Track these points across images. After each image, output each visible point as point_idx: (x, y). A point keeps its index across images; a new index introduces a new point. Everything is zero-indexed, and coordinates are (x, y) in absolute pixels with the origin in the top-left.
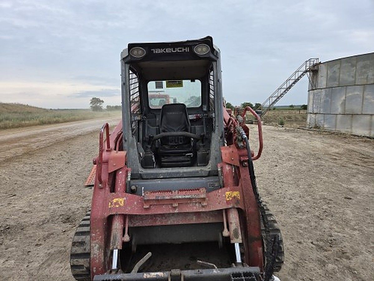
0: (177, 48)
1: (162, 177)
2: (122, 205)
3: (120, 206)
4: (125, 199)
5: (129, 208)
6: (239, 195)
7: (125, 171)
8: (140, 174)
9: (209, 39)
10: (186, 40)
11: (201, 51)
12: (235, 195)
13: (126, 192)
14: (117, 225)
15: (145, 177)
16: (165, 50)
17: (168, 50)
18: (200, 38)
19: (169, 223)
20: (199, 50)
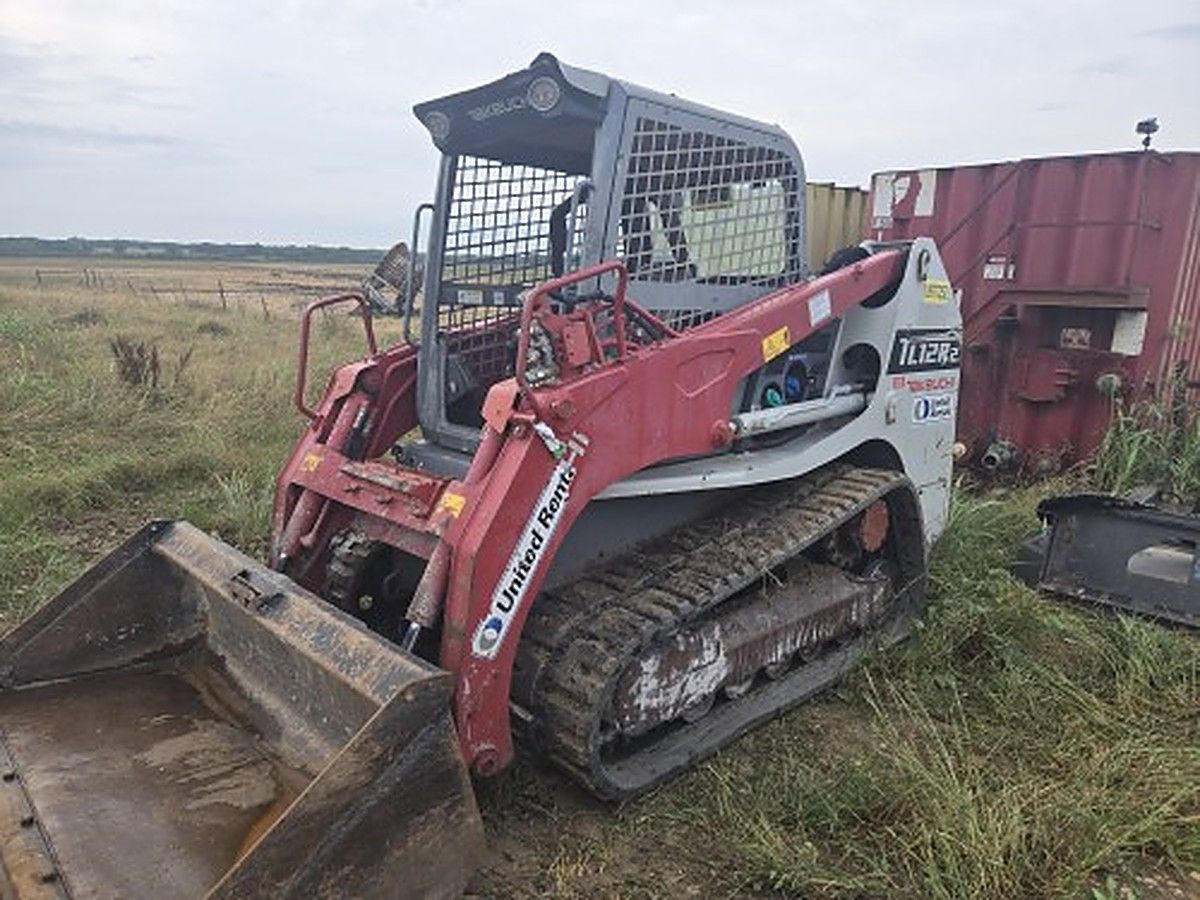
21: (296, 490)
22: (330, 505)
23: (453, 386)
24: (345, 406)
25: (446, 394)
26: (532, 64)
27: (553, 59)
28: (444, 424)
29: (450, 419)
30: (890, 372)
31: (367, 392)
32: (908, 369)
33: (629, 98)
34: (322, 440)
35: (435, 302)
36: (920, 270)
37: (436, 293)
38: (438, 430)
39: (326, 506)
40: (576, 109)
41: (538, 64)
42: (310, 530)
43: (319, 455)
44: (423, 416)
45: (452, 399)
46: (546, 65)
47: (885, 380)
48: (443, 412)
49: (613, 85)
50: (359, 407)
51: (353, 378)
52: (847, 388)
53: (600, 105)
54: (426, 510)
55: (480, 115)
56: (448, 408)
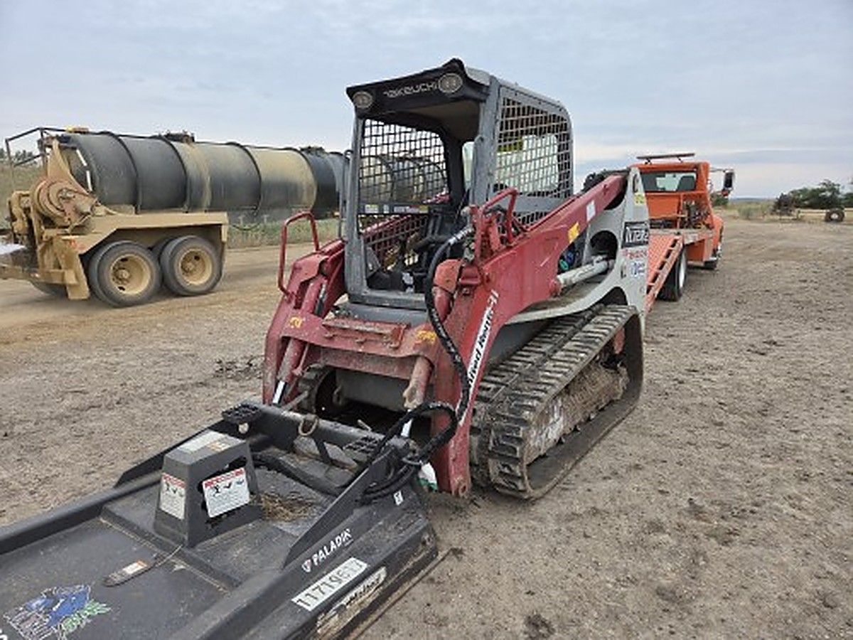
0: (419, 84)
1: (388, 304)
2: (298, 326)
3: (295, 327)
4: (304, 319)
5: (307, 334)
6: (434, 339)
7: (319, 284)
8: (363, 296)
9: (456, 64)
10: (422, 71)
11: (451, 85)
12: (429, 337)
13: (313, 313)
14: (291, 351)
15: (367, 302)
16: (403, 91)
17: (408, 91)
18: (443, 64)
19: (363, 369)
20: (447, 84)
21: (285, 340)
22: (309, 349)
23: (370, 265)
24: (311, 284)
25: (366, 271)
26: (444, 66)
27: (460, 62)
28: (365, 290)
29: (370, 286)
30: (622, 247)
31: (324, 275)
32: (630, 245)
33: (501, 86)
34: (298, 306)
35: (356, 213)
36: (634, 187)
37: (356, 207)
38: (363, 294)
39: (307, 349)
40: (471, 93)
41: (449, 66)
42: (298, 365)
43: (302, 317)
44: (350, 286)
45: (370, 274)
46: (455, 67)
47: (620, 251)
48: (365, 282)
49: (492, 78)
50: (321, 285)
51: (318, 265)
52: (600, 257)
53: (484, 91)
54: (398, 344)
55: (393, 94)
56: (368, 280)
